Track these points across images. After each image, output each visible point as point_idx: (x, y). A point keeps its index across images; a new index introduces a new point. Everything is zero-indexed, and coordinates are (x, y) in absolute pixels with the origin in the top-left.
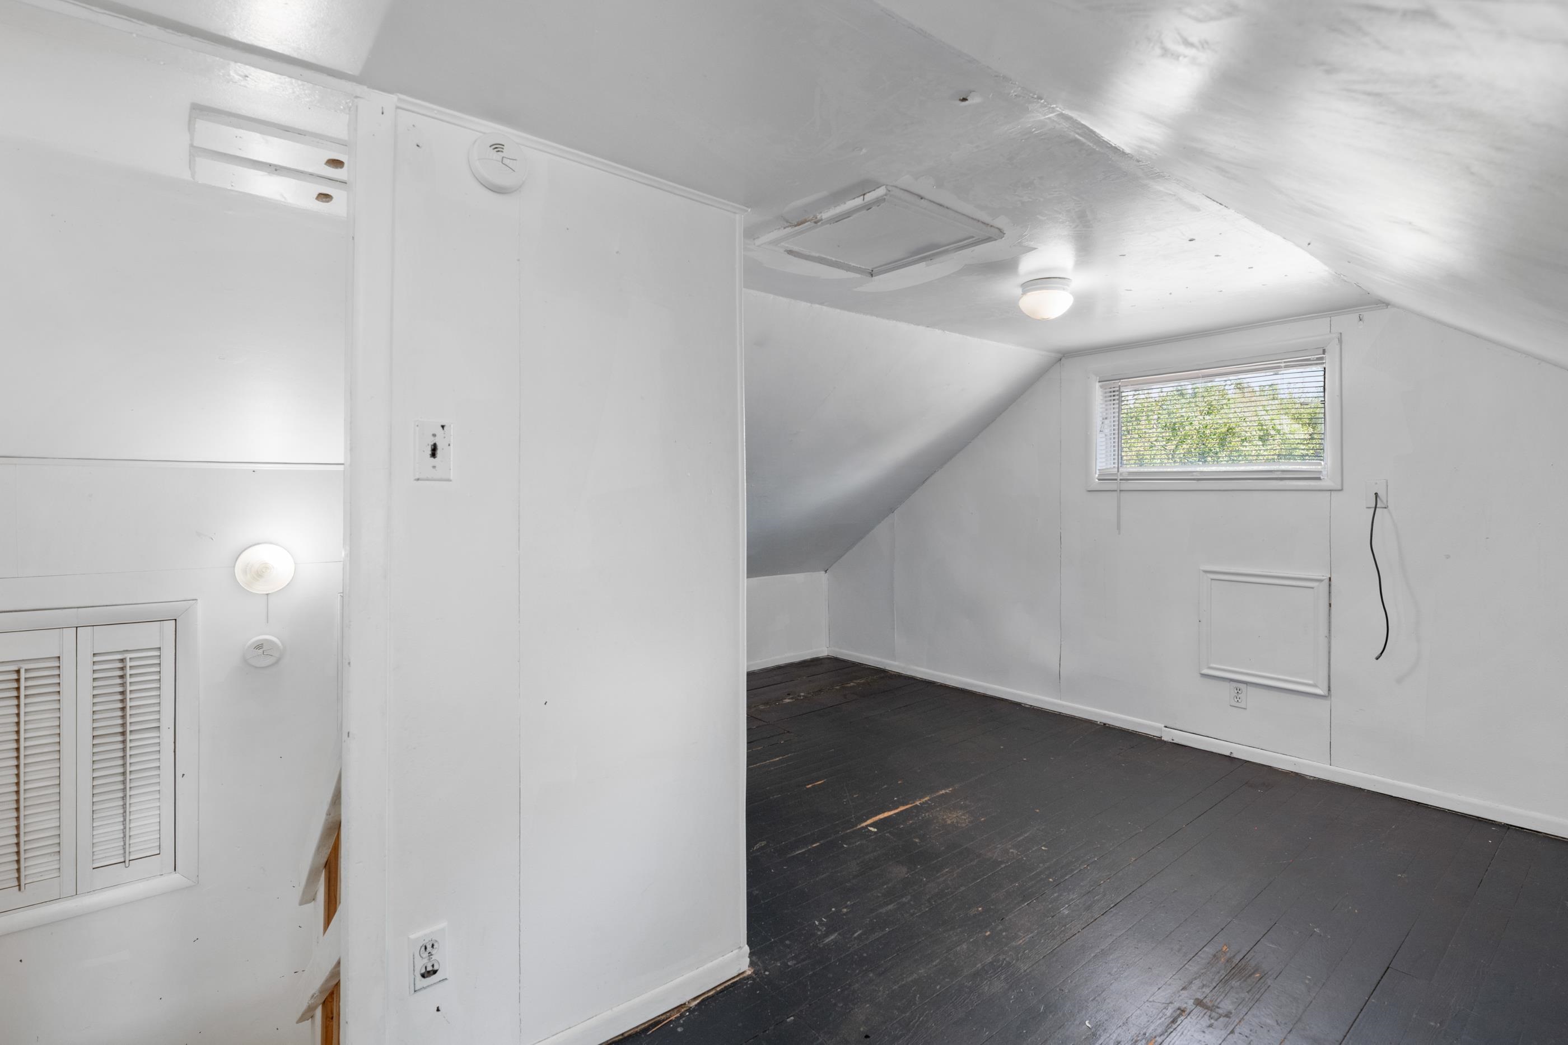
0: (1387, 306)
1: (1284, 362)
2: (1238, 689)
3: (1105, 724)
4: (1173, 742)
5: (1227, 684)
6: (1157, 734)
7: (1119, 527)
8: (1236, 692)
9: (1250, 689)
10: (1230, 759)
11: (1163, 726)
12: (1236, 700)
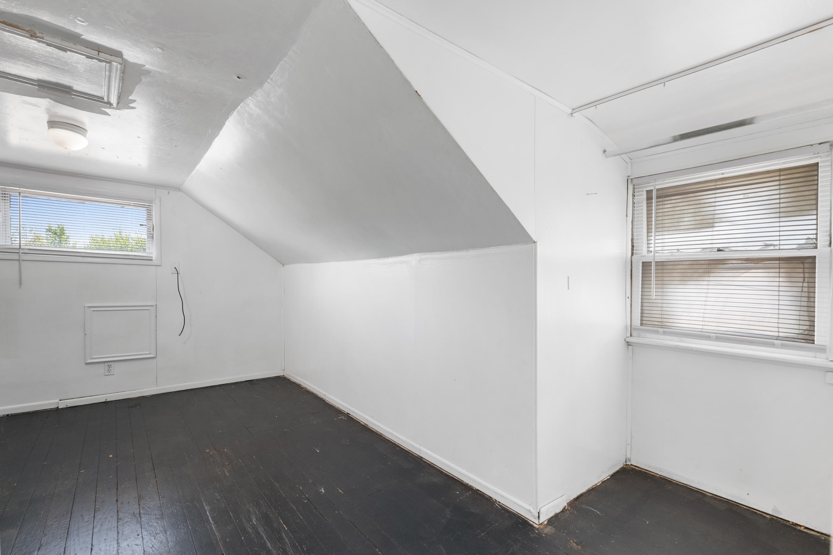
0: (179, 191)
1: (133, 203)
2: (109, 366)
3: (8, 415)
4: (67, 407)
5: (102, 365)
6: (55, 406)
7: (20, 284)
8: (108, 367)
9: (116, 364)
10: (106, 403)
11: (58, 400)
12: (108, 372)
